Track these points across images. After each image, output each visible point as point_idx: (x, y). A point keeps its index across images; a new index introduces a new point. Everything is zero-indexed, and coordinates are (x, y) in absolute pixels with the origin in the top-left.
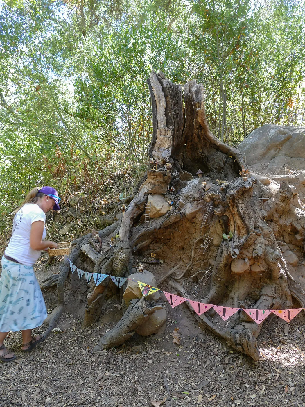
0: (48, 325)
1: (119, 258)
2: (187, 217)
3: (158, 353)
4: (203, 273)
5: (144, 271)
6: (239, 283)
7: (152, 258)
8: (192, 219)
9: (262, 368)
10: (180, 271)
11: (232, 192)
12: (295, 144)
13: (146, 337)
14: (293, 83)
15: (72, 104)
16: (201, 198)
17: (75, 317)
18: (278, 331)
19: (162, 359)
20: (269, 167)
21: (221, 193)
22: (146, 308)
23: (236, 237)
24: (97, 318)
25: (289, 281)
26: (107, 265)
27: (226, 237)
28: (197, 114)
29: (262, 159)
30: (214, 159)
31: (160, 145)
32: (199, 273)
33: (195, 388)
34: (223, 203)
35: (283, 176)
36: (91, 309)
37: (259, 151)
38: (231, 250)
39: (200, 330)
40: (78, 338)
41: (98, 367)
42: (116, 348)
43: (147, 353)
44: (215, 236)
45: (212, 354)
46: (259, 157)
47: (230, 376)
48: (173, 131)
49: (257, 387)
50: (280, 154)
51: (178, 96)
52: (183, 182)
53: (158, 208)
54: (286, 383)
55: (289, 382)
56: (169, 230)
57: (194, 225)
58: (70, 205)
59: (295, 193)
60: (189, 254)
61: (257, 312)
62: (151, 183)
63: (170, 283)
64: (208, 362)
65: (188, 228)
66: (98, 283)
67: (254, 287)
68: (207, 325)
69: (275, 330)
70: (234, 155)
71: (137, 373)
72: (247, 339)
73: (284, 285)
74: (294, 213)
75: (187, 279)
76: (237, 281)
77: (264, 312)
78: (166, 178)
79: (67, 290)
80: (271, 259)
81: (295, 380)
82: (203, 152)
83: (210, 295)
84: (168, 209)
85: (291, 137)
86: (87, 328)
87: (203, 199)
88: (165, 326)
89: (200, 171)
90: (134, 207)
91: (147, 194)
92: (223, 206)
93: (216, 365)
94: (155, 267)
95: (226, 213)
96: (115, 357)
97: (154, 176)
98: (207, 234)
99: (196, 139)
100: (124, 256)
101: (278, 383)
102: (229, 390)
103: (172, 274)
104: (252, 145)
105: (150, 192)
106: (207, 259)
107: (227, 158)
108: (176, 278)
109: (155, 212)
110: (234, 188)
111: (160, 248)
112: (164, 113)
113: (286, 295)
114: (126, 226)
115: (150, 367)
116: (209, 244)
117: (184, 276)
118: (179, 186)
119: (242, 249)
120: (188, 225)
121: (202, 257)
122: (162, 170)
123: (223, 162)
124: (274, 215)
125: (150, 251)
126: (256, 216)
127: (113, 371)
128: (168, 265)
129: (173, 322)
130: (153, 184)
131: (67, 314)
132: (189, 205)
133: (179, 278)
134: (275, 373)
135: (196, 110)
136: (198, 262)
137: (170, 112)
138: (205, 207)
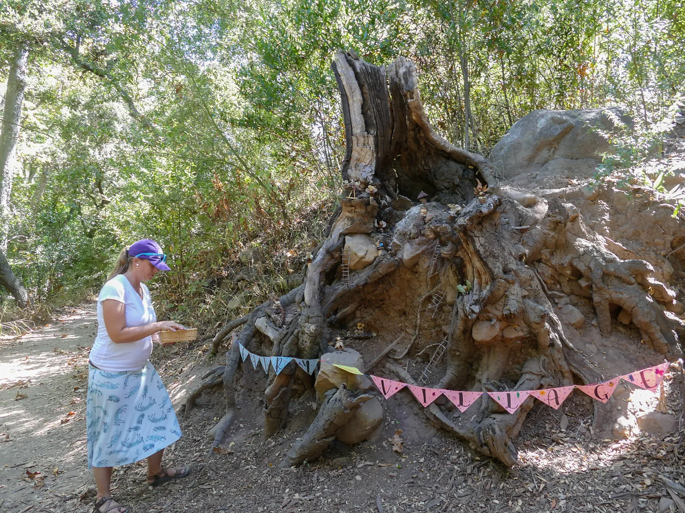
0: (213, 439)
1: (307, 332)
2: (405, 264)
3: (370, 465)
4: (435, 347)
5: (345, 349)
6: (488, 358)
7: (359, 331)
8: (414, 266)
9: (520, 477)
10: (401, 346)
11: (461, 221)
12: (579, 138)
13: (354, 445)
14: (583, 38)
15: (236, 104)
16: (420, 234)
17: (253, 426)
18: (550, 426)
19: (376, 474)
20: (538, 178)
21: (449, 224)
22: (346, 401)
23: (476, 287)
24: (283, 422)
25: (565, 349)
26: (291, 343)
27: (462, 288)
28: (409, 108)
29: (528, 165)
30: (443, 174)
31: (358, 160)
32: (430, 348)
33: (420, 509)
34: (453, 239)
35: (557, 191)
36: (272, 409)
37: (523, 154)
38: (467, 308)
39: (433, 431)
40: (256, 454)
41: (285, 489)
42: (309, 462)
43: (354, 467)
44: (448, 289)
45: (448, 462)
46: (524, 162)
47: (473, 491)
48: (376, 137)
49: (510, 503)
50: (556, 156)
51: (380, 83)
52: (398, 213)
53: (361, 254)
54: (554, 495)
55: (559, 494)
56: (381, 286)
57: (417, 275)
58: (242, 263)
59: (575, 215)
60: (414, 321)
61: (509, 395)
62: (348, 218)
63: (388, 365)
64: (442, 474)
65: (409, 281)
66: (279, 371)
67: (513, 363)
68: (442, 423)
69: (547, 425)
70: (475, 165)
71: (338, 494)
72: (491, 433)
73: (558, 355)
74: (574, 246)
75: (414, 359)
76: (486, 355)
77: (518, 395)
78: (369, 208)
79: (239, 388)
80: (533, 317)
81: (568, 490)
82: (426, 164)
83: (446, 379)
84: (375, 255)
85: (573, 127)
86: (269, 439)
87: (423, 235)
88: (381, 428)
89: (422, 194)
90: (325, 256)
91: (343, 235)
92: (453, 243)
93: (453, 478)
94: (364, 344)
95: (460, 253)
96: (308, 476)
97: (352, 206)
98: (437, 287)
99: (413, 146)
100: (312, 328)
101: (543, 496)
102: (469, 509)
103: (389, 352)
104: (512, 145)
105: (347, 232)
106: (440, 326)
107: (464, 171)
108: (396, 357)
109: (357, 260)
110: (465, 214)
111: (371, 314)
112: (360, 111)
113: (562, 372)
114: (314, 284)
115: (358, 485)
116: (440, 302)
117: (408, 354)
118: (392, 220)
119: (485, 305)
120: (408, 276)
121: (432, 324)
122: (363, 197)
123: (459, 177)
124: (542, 251)
125: (357, 320)
126: (506, 254)
127: (305, 494)
128: (383, 339)
129: (393, 422)
130: (352, 219)
131: (241, 422)
132: (407, 246)
133: (401, 357)
134: (540, 483)
135: (407, 102)
136: (427, 331)
137: (369, 109)
138: (432, 248)
